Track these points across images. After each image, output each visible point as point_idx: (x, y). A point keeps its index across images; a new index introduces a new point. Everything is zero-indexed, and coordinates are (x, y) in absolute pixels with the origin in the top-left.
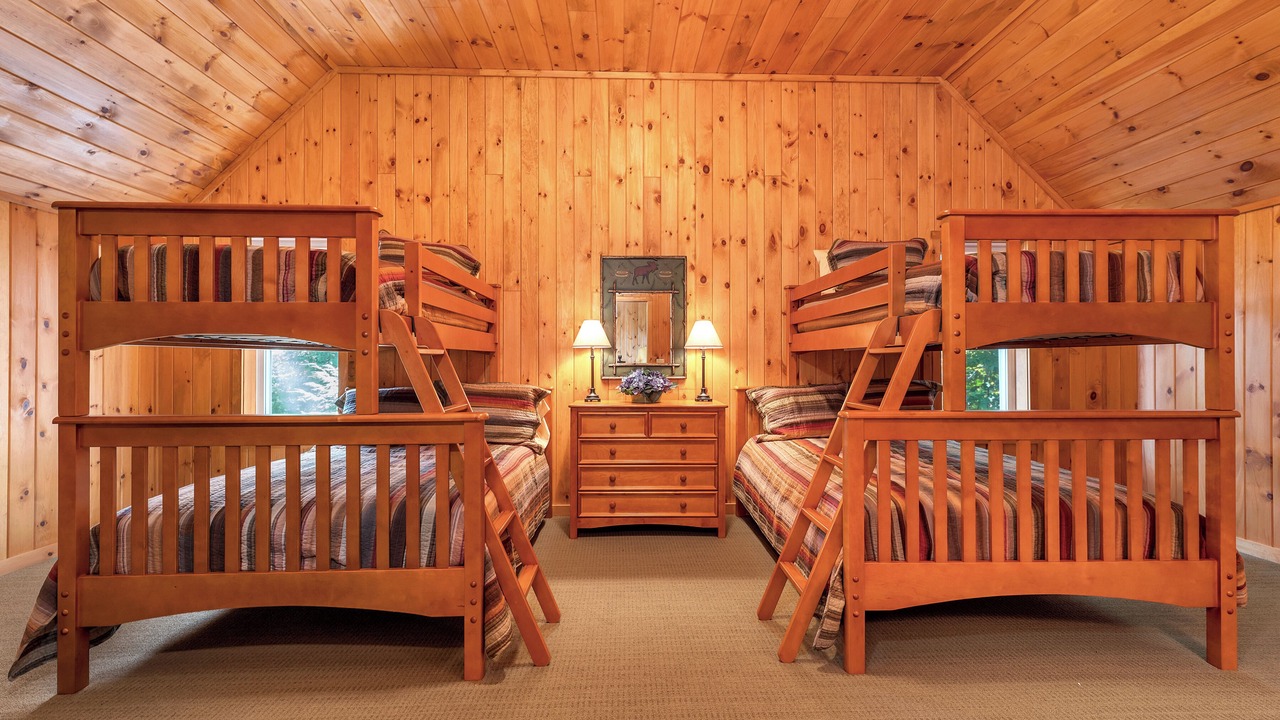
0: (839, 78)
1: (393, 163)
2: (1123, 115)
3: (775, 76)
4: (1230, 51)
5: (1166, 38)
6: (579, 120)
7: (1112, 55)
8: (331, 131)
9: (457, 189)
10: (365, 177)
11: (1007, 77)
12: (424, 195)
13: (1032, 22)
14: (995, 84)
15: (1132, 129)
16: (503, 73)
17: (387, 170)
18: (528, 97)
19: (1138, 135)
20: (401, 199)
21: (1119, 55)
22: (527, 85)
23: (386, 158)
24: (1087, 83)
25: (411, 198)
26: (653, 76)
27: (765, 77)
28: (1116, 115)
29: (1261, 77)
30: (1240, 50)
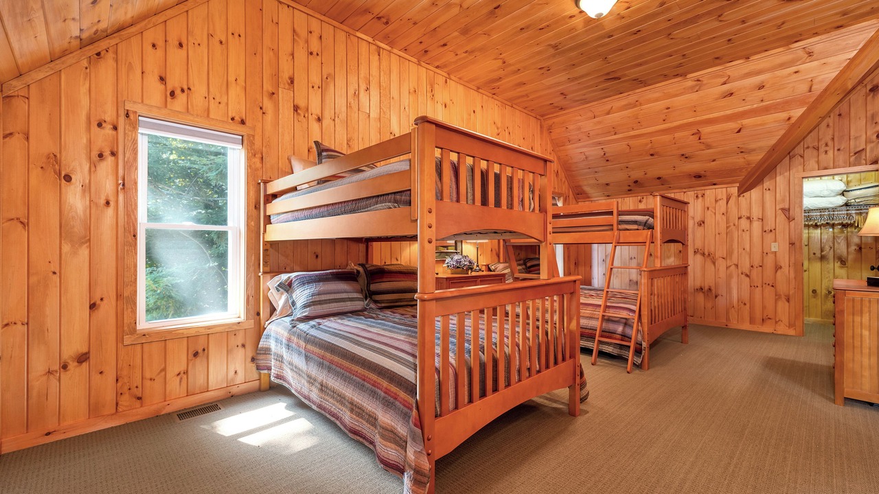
0: (514, 106)
1: (292, 82)
2: (607, 155)
3: (494, 96)
4: (647, 144)
5: (632, 133)
6: (412, 90)
7: (613, 133)
8: (236, 35)
9: (340, 117)
10: (268, 87)
11: (571, 127)
12: (317, 115)
13: (591, 111)
14: (565, 128)
15: (608, 160)
16: (370, 40)
17: (287, 86)
18: (384, 63)
19: (609, 163)
20: (299, 114)
21: (615, 134)
22: (384, 54)
23: (285, 76)
24: (600, 140)
25: (306, 115)
26: (447, 76)
27: (490, 95)
28: (605, 154)
29: (652, 155)
30: (650, 145)
